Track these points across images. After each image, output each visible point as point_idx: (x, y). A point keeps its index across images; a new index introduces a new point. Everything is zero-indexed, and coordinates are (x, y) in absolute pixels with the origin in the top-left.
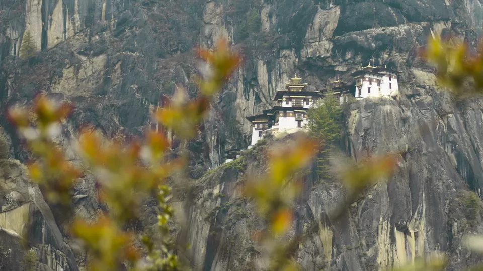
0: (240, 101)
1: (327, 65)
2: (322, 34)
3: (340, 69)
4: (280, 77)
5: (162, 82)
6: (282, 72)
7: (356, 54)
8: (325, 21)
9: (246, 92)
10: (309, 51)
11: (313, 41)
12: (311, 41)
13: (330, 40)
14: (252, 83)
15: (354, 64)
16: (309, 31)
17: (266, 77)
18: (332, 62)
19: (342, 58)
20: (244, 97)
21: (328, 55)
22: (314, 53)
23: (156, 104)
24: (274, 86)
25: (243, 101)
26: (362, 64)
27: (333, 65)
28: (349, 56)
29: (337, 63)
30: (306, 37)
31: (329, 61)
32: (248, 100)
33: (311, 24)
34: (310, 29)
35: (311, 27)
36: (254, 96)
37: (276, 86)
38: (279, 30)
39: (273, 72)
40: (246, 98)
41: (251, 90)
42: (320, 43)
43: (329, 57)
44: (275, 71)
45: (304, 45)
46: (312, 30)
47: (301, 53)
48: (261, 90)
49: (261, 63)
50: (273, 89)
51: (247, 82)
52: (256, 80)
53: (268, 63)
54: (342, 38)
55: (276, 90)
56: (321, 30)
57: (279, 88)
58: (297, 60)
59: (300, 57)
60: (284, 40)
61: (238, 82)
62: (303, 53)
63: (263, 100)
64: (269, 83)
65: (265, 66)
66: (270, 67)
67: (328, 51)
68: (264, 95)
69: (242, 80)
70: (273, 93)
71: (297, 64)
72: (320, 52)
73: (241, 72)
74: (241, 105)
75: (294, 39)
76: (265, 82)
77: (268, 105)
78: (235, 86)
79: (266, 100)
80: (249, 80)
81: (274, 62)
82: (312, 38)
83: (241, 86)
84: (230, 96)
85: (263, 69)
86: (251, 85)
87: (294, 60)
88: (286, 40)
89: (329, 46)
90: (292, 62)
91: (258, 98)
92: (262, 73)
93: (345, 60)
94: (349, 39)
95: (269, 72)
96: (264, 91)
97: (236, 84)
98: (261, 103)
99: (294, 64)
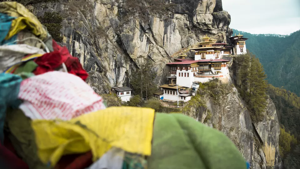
0: (136, 41)
1: (206, 28)
2: (208, 9)
3: (214, 32)
4: (174, 31)
5: (73, 21)
6: (176, 28)
7: (224, 25)
8: (210, 2)
9: (141, 36)
10: (198, 18)
11: (201, 12)
12: (199, 12)
13: (212, 14)
14: (147, 31)
15: (222, 30)
16: (199, 5)
17: (163, 29)
18: (212, 27)
19: (217, 26)
20: (139, 39)
21: (211, 23)
22: (201, 20)
23: (69, 37)
24: (169, 36)
25: (139, 41)
26: (226, 31)
27: (212, 29)
28: (221, 25)
29: (214, 29)
30: (197, 9)
31: (210, 27)
32: (142, 41)
33: (201, 2)
34: (200, 5)
35: (201, 4)
36: (146, 39)
37: (170, 36)
39: (169, 27)
40: (141, 40)
41: (144, 35)
42: (206, 14)
43: (210, 24)
44: (171, 27)
45: (195, 14)
46: (202, 6)
47: (194, 19)
48: (153, 36)
49: (158, 20)
50: (167, 38)
51: (143, 29)
52: (150, 29)
53: (165, 21)
54: (219, 14)
55: (170, 39)
56: (208, 7)
57: (172, 38)
58: (188, 22)
59: (191, 21)
60: (178, 8)
61: (134, 29)
62: (195, 19)
63: (154, 42)
64: (164, 34)
65: (163, 22)
66: (167, 23)
67: (210, 21)
68: (155, 40)
69: (139, 28)
70: (167, 40)
71: (188, 25)
72: (205, 20)
73: (137, 23)
74: (137, 43)
75: (187, 9)
76: (161, 32)
77: (158, 47)
78: (131, 31)
79: (157, 43)
80: (145, 29)
81: (171, 21)
82: (201, 11)
83: (138, 32)
84: (127, 37)
85: (160, 24)
86: (145, 32)
87: (186, 22)
88: (180, 9)
89: (211, 18)
90: (182, 23)
91: (148, 41)
92: (158, 25)
93: (218, 28)
94: (223, 15)
95: (166, 26)
96: (157, 37)
97: (133, 30)
98: (152, 45)
99: (186, 25)
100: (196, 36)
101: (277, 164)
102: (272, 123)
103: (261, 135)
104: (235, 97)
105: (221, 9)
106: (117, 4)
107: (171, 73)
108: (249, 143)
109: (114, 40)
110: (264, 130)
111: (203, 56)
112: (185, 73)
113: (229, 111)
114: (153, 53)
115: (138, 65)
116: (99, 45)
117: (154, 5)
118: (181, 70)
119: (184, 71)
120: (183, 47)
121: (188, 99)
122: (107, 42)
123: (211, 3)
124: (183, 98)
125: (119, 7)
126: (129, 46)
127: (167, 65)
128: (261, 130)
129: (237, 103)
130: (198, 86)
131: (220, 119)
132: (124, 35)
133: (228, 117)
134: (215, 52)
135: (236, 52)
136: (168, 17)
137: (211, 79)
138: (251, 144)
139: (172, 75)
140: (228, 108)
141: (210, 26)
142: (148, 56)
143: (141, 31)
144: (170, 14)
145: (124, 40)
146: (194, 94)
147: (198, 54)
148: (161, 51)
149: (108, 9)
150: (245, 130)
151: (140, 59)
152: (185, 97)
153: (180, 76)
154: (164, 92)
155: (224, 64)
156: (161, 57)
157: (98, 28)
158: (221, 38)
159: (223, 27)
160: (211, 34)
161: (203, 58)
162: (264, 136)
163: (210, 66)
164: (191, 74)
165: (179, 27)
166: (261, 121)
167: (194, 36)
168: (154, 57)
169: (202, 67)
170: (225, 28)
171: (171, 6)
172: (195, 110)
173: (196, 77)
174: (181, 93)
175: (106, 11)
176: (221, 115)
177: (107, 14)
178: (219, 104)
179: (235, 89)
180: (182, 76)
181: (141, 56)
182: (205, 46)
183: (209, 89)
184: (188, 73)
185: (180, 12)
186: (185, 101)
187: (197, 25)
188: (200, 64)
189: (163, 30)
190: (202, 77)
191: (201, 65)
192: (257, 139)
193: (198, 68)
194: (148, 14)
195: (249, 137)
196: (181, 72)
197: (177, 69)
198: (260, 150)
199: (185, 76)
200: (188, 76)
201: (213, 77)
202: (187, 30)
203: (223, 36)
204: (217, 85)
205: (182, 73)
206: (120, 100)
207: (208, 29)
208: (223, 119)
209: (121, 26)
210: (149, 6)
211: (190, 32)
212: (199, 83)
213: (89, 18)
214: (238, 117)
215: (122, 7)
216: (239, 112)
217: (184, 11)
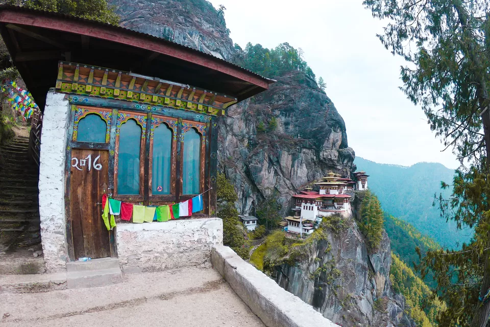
0: (264, 173)
1: (331, 164)
2: (334, 146)
3: (339, 167)
4: (301, 165)
6: (303, 162)
7: (349, 161)
9: (269, 168)
10: (324, 154)
11: (327, 149)
13: (338, 151)
14: (275, 164)
15: (346, 166)
16: (326, 142)
18: (337, 163)
19: (342, 162)
20: (267, 171)
21: (336, 159)
22: (327, 156)
24: (296, 169)
25: (267, 173)
26: (350, 167)
27: (337, 165)
28: (346, 162)
29: (339, 164)
30: (324, 145)
32: (270, 173)
33: (327, 138)
35: (328, 140)
36: (274, 171)
38: (299, 135)
39: (296, 161)
41: (272, 168)
42: (332, 151)
44: (298, 161)
45: (322, 150)
46: (328, 142)
48: (281, 169)
49: (286, 153)
50: (294, 171)
51: (271, 162)
52: (278, 162)
53: (293, 155)
54: (344, 150)
55: (297, 172)
56: (334, 144)
57: (299, 171)
58: (315, 157)
59: (318, 156)
60: (306, 143)
61: (263, 161)
62: (321, 154)
63: (281, 175)
64: (292, 167)
65: (291, 156)
66: (295, 157)
67: (335, 157)
68: (282, 172)
69: (267, 160)
70: (294, 174)
71: (315, 159)
72: (331, 156)
73: (266, 155)
74: (265, 176)
75: (315, 144)
76: (288, 165)
77: (285, 179)
78: (259, 162)
79: (284, 176)
80: (274, 161)
81: (298, 155)
82: (327, 147)
83: (266, 164)
84: (255, 168)
85: (288, 157)
86: (273, 164)
87: (312, 156)
88: (308, 143)
89: (337, 154)
90: (309, 157)
91: (276, 173)
92: (286, 159)
93: (343, 164)
94: (348, 152)
95: (293, 160)
96: (284, 170)
97: (261, 162)
98: (279, 176)
99: (312, 159)
100: (322, 170)
101: (385, 291)
102: (385, 255)
103: (374, 266)
104: (354, 231)
105: (346, 146)
106: (247, 136)
107: (296, 205)
108: (364, 273)
109: (243, 171)
110: (377, 261)
111: (328, 191)
112: (310, 207)
113: (348, 244)
114: (280, 185)
115: (265, 196)
116: (228, 174)
117: (283, 139)
118: (306, 203)
119: (308, 205)
120: (308, 181)
121: (311, 231)
122: (236, 172)
123: (337, 140)
124: (306, 231)
125: (249, 139)
126: (257, 177)
127: (293, 197)
128: (374, 261)
129: (356, 236)
130: (321, 220)
131: (339, 251)
132: (253, 166)
133: (347, 249)
134: (338, 188)
135: (358, 188)
136: (296, 151)
137: (333, 213)
138: (365, 274)
139: (297, 207)
140: (347, 241)
141: (335, 162)
142: (275, 187)
143: (269, 164)
144: (298, 149)
145: (252, 170)
146: (317, 227)
147: (323, 189)
148: (288, 183)
149: (239, 140)
150: (361, 261)
151: (267, 190)
152: (308, 230)
153: (304, 209)
154: (289, 223)
155: (347, 200)
156: (287, 190)
157: (228, 158)
158: (345, 174)
159: (347, 163)
160: (336, 169)
161: (328, 193)
162: (377, 266)
163: (334, 201)
164: (315, 208)
165: (306, 161)
166: (376, 253)
167: (320, 170)
168: (281, 189)
169: (326, 202)
170: (349, 164)
171: (300, 141)
172: (316, 243)
173: (320, 210)
174: (305, 226)
175: (237, 143)
176: (341, 247)
177: (237, 145)
178: (339, 237)
179: (355, 224)
180: (307, 209)
181: (268, 188)
182: (330, 182)
183: (331, 223)
184: (312, 207)
185: (308, 147)
186: (308, 233)
187: (323, 160)
188: (323, 198)
189: (291, 163)
190: (325, 211)
191: (325, 200)
192: (371, 269)
193: (323, 203)
194: (277, 148)
195: (363, 268)
196: (306, 205)
197: (302, 202)
198: (373, 279)
199: (310, 209)
200: (312, 210)
201: (336, 212)
202: (313, 164)
203: (347, 172)
204: (338, 220)
205: (307, 207)
206: (246, 229)
207: (333, 164)
208: (342, 251)
209: (251, 158)
210: (278, 140)
211: (316, 166)
212: (322, 217)
213: (221, 149)
214: (356, 249)
215: (252, 140)
216: (357, 245)
217: (311, 146)
